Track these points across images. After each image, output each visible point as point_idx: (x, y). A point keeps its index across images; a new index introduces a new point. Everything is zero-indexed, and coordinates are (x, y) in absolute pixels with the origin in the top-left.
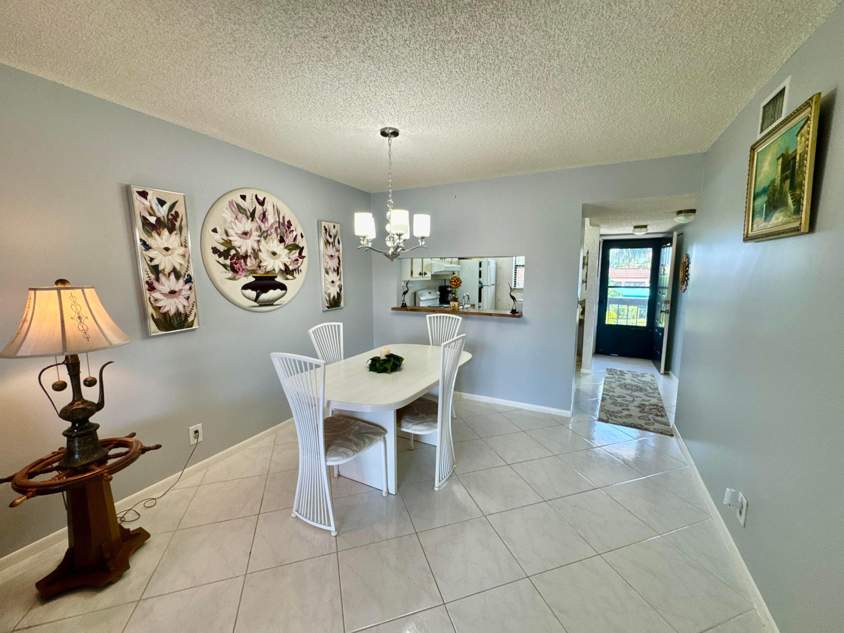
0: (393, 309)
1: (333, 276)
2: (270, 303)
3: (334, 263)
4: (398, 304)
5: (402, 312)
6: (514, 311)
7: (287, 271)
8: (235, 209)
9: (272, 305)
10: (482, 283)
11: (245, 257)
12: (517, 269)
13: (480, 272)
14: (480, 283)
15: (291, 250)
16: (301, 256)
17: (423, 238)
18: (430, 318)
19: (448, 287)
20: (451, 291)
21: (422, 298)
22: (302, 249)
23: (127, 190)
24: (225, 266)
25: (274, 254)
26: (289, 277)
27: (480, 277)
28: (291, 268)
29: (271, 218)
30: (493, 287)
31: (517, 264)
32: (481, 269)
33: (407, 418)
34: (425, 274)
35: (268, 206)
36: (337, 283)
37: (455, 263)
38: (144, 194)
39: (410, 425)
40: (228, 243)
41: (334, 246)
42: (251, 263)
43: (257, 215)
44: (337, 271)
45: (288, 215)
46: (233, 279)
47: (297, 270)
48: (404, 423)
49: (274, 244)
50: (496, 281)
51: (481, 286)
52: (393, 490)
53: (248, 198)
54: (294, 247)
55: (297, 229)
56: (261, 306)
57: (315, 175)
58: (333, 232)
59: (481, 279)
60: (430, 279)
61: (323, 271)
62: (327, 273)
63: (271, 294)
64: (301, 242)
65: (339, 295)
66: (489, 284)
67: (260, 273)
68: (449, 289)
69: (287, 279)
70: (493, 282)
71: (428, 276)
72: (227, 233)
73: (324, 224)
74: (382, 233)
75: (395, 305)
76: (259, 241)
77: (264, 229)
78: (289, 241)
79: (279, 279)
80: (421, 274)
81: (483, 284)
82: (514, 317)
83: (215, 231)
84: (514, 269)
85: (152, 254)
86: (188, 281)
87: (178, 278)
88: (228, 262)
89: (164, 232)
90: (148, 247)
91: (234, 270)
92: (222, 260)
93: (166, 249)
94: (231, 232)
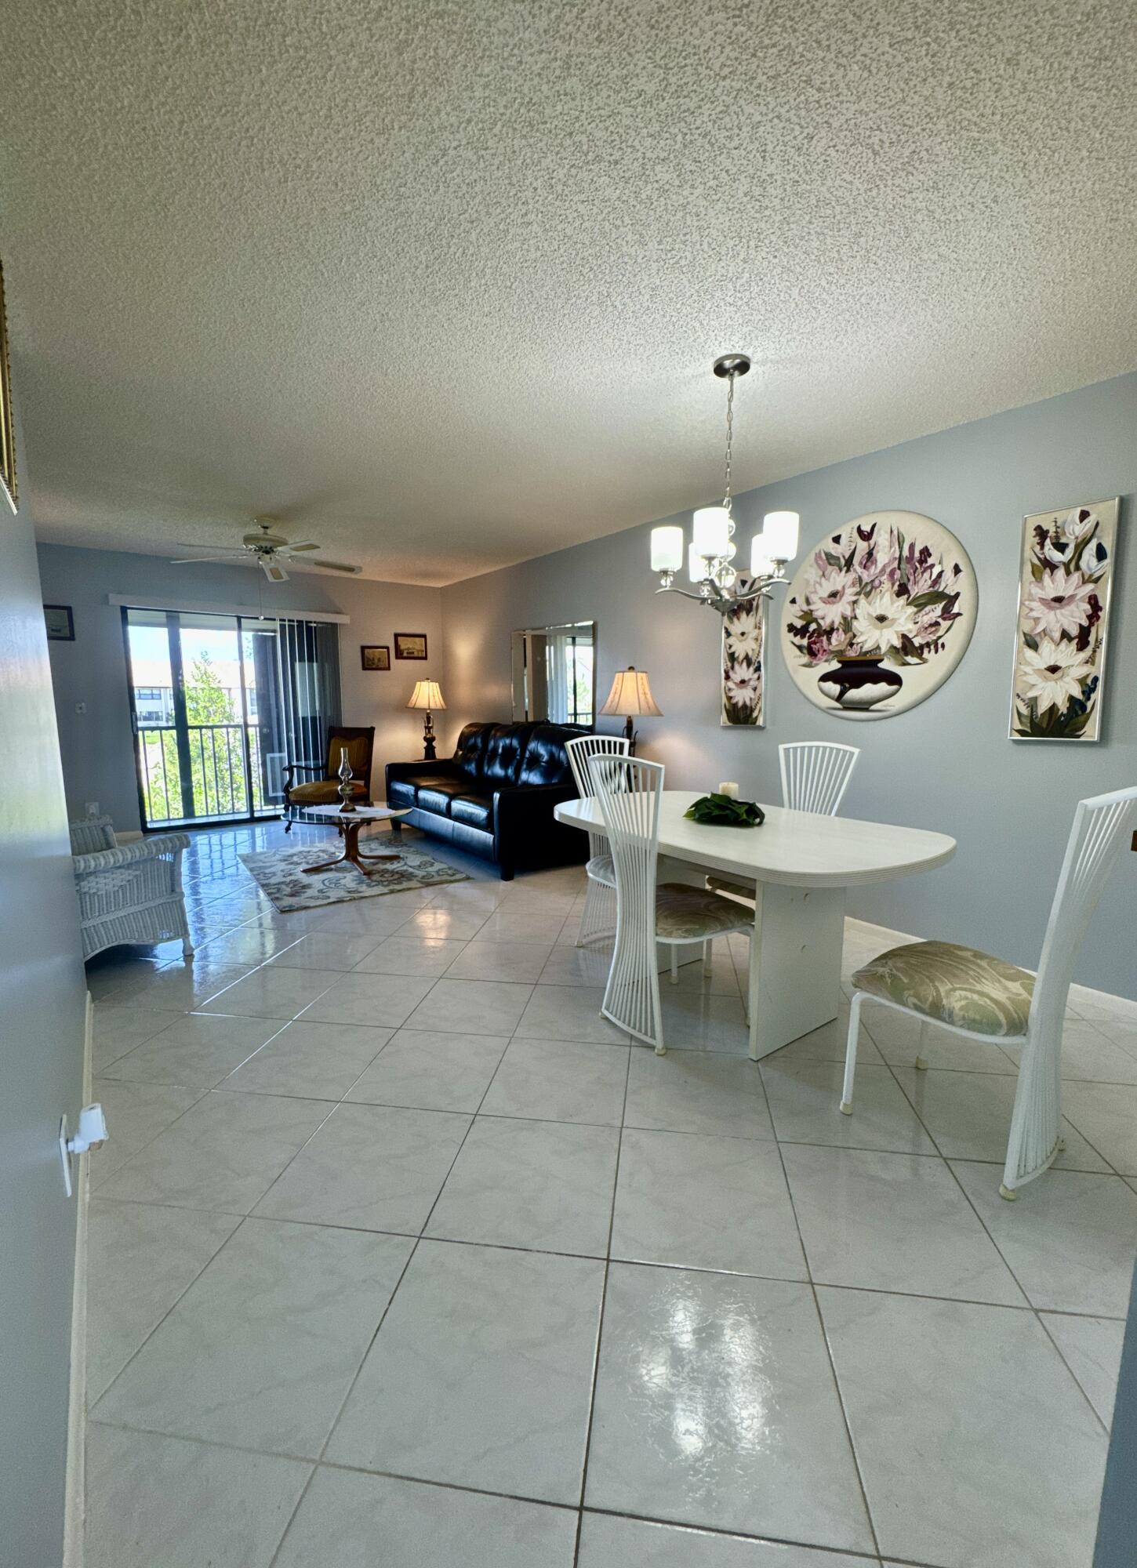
1: (1057, 653)
2: (863, 706)
7: (907, 648)
8: (823, 562)
9: (868, 710)
11: (830, 632)
15: (921, 606)
16: (947, 615)
22: (952, 599)
24: (800, 648)
25: (882, 619)
26: (911, 660)
28: (918, 641)
29: (884, 556)
35: (880, 535)
36: (1075, 672)
40: (809, 617)
42: (837, 640)
43: (857, 559)
44: (1081, 638)
45: (923, 537)
46: (808, 665)
47: (934, 645)
53: (843, 537)
54: (931, 598)
55: (945, 559)
56: (847, 709)
58: (1075, 532)
62: (1032, 645)
63: (868, 690)
64: (951, 585)
67: (852, 654)
69: (906, 664)
72: (808, 601)
76: (855, 602)
77: (866, 579)
78: (919, 588)
79: (887, 665)
83: (793, 601)
85: (731, 640)
86: (758, 669)
87: (749, 666)
88: (805, 642)
89: (743, 615)
90: (728, 634)
91: (812, 653)
92: (797, 640)
93: (743, 634)
94: (814, 598)
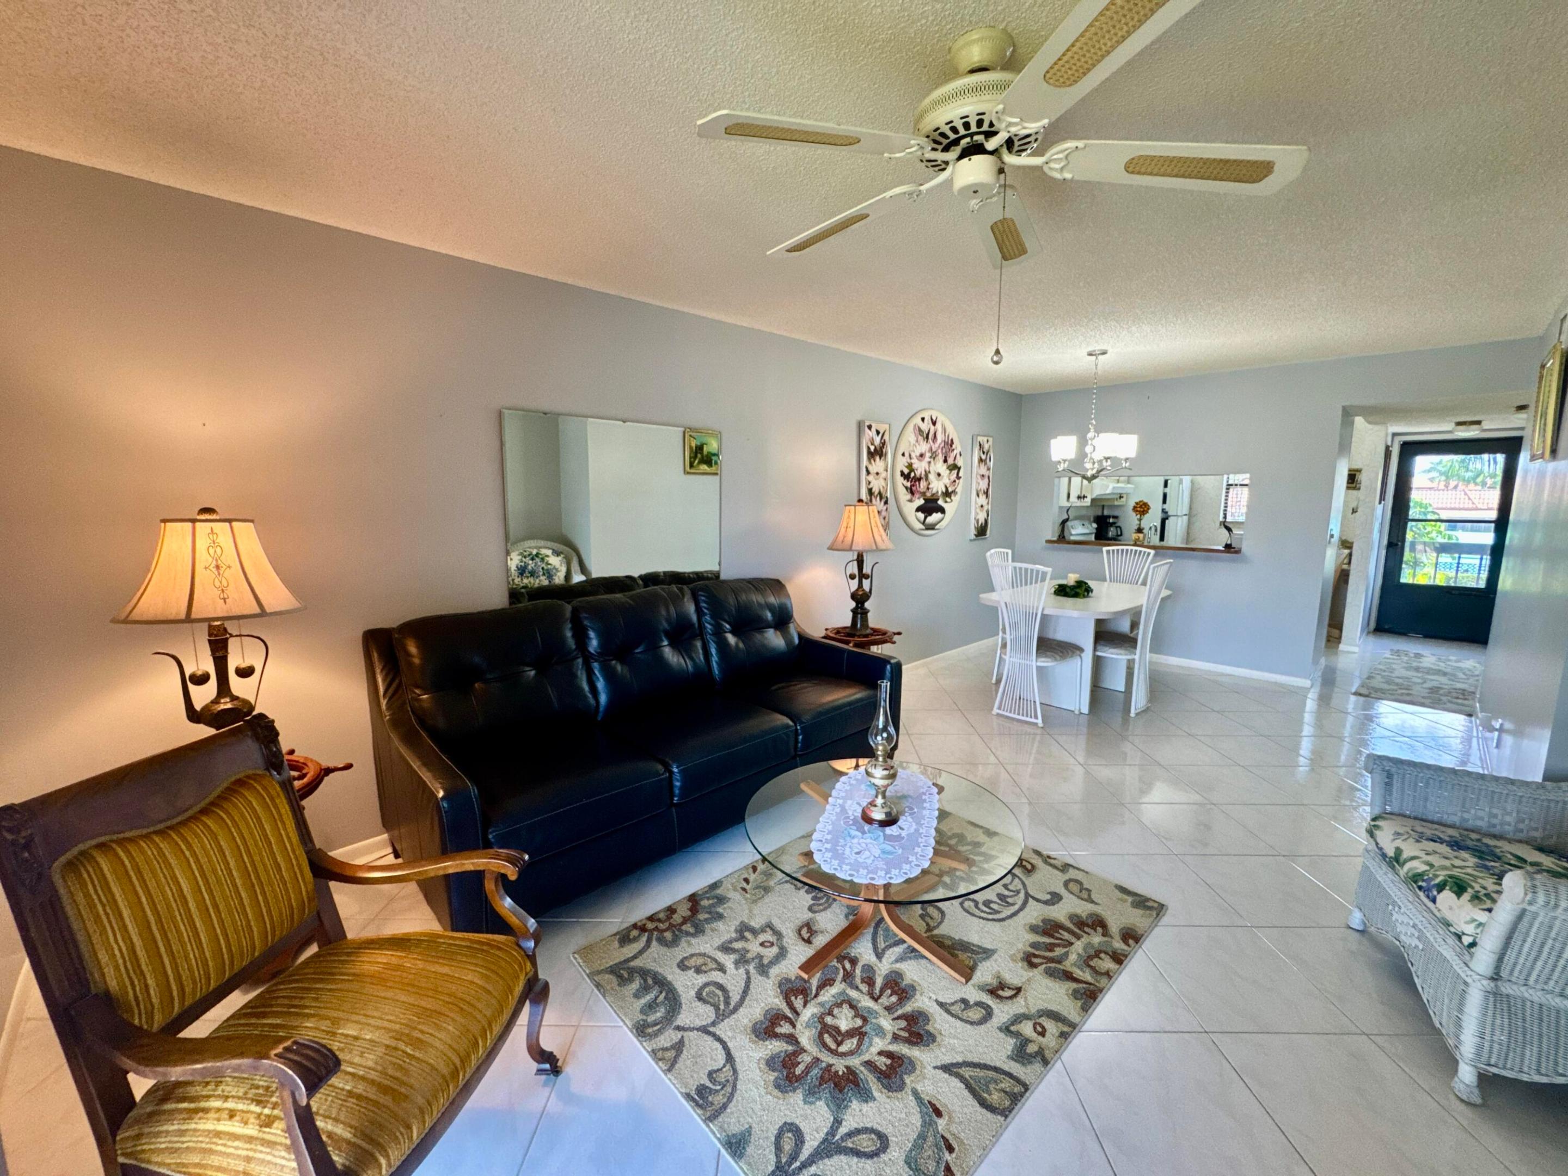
0: (1048, 542)
1: (982, 500)
2: (931, 527)
3: (983, 485)
4: (1053, 536)
5: (1061, 545)
6: (1228, 547)
7: (947, 494)
8: (917, 432)
9: (933, 529)
10: (1166, 513)
11: (919, 479)
12: (1231, 490)
13: (1165, 496)
14: (1164, 511)
15: (951, 470)
16: (958, 477)
17: (1126, 460)
18: (1108, 552)
19: (1109, 517)
20: (1114, 523)
21: (1073, 532)
22: (959, 469)
23: (860, 425)
24: (906, 488)
25: (939, 475)
26: (948, 499)
27: (1164, 501)
28: (950, 490)
29: (940, 437)
30: (1186, 518)
31: (1230, 482)
32: (1167, 490)
33: (1102, 642)
34: (1084, 497)
35: (939, 426)
36: (986, 508)
37: (1123, 482)
38: (870, 427)
39: (1106, 649)
40: (910, 466)
41: (986, 464)
42: (923, 484)
43: (931, 436)
44: (986, 493)
45: (953, 434)
46: (911, 501)
47: (954, 492)
48: (1099, 647)
49: (940, 467)
50: (1190, 508)
51: (1165, 516)
52: (1085, 710)
53: (926, 420)
54: (954, 467)
55: (958, 447)
56: (927, 529)
57: (958, 380)
58: (986, 447)
59: (1165, 506)
60: (1089, 504)
61: (974, 493)
62: (978, 495)
63: (935, 517)
64: (960, 462)
65: (986, 521)
66: (1179, 514)
67: (928, 494)
68: (1111, 520)
69: (946, 502)
70: (1186, 511)
71: (1087, 502)
72: (910, 458)
73: (980, 439)
74: (1082, 455)
75: (1049, 538)
76: (929, 463)
77: (934, 449)
78: (950, 461)
79: (940, 502)
80: (1079, 497)
81: (1170, 513)
82: (1228, 552)
83: (903, 455)
84: (1224, 491)
85: (871, 478)
86: (886, 503)
87: (881, 499)
88: (908, 484)
89: (877, 458)
90: (868, 472)
91: (912, 493)
92: (905, 482)
93: (877, 474)
94: (913, 455)
